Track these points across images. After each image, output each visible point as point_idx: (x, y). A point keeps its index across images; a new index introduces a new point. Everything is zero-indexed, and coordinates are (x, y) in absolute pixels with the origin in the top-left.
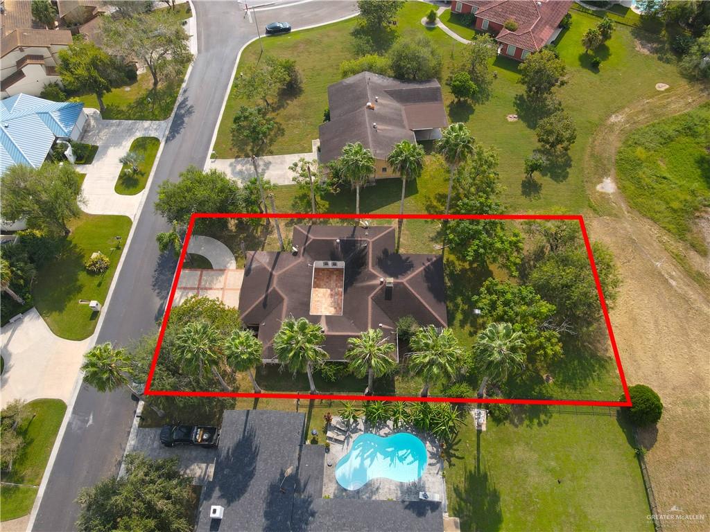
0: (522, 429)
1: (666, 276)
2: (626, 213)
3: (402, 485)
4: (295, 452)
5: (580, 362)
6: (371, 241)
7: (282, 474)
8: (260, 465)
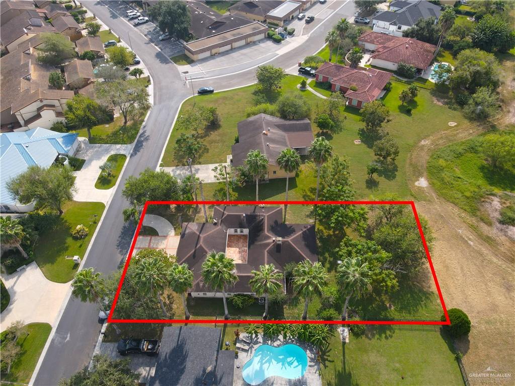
0: (374, 341)
1: (466, 239)
2: (436, 199)
3: (290, 381)
4: (213, 355)
5: (412, 296)
6: (266, 215)
7: (204, 371)
8: (189, 364)
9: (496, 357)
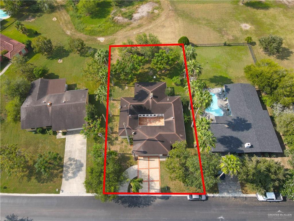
2: (114, 37)
3: (218, 99)
4: (220, 125)
6: (129, 104)
7: (228, 128)
8: (227, 135)
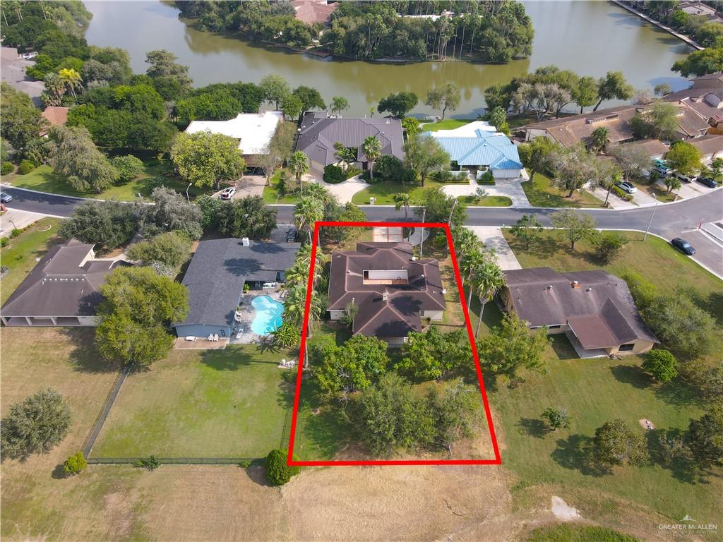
0: (277, 389)
5: (329, 437)
6: (426, 292)
7: (262, 264)
8: (267, 255)
9: (237, 511)
